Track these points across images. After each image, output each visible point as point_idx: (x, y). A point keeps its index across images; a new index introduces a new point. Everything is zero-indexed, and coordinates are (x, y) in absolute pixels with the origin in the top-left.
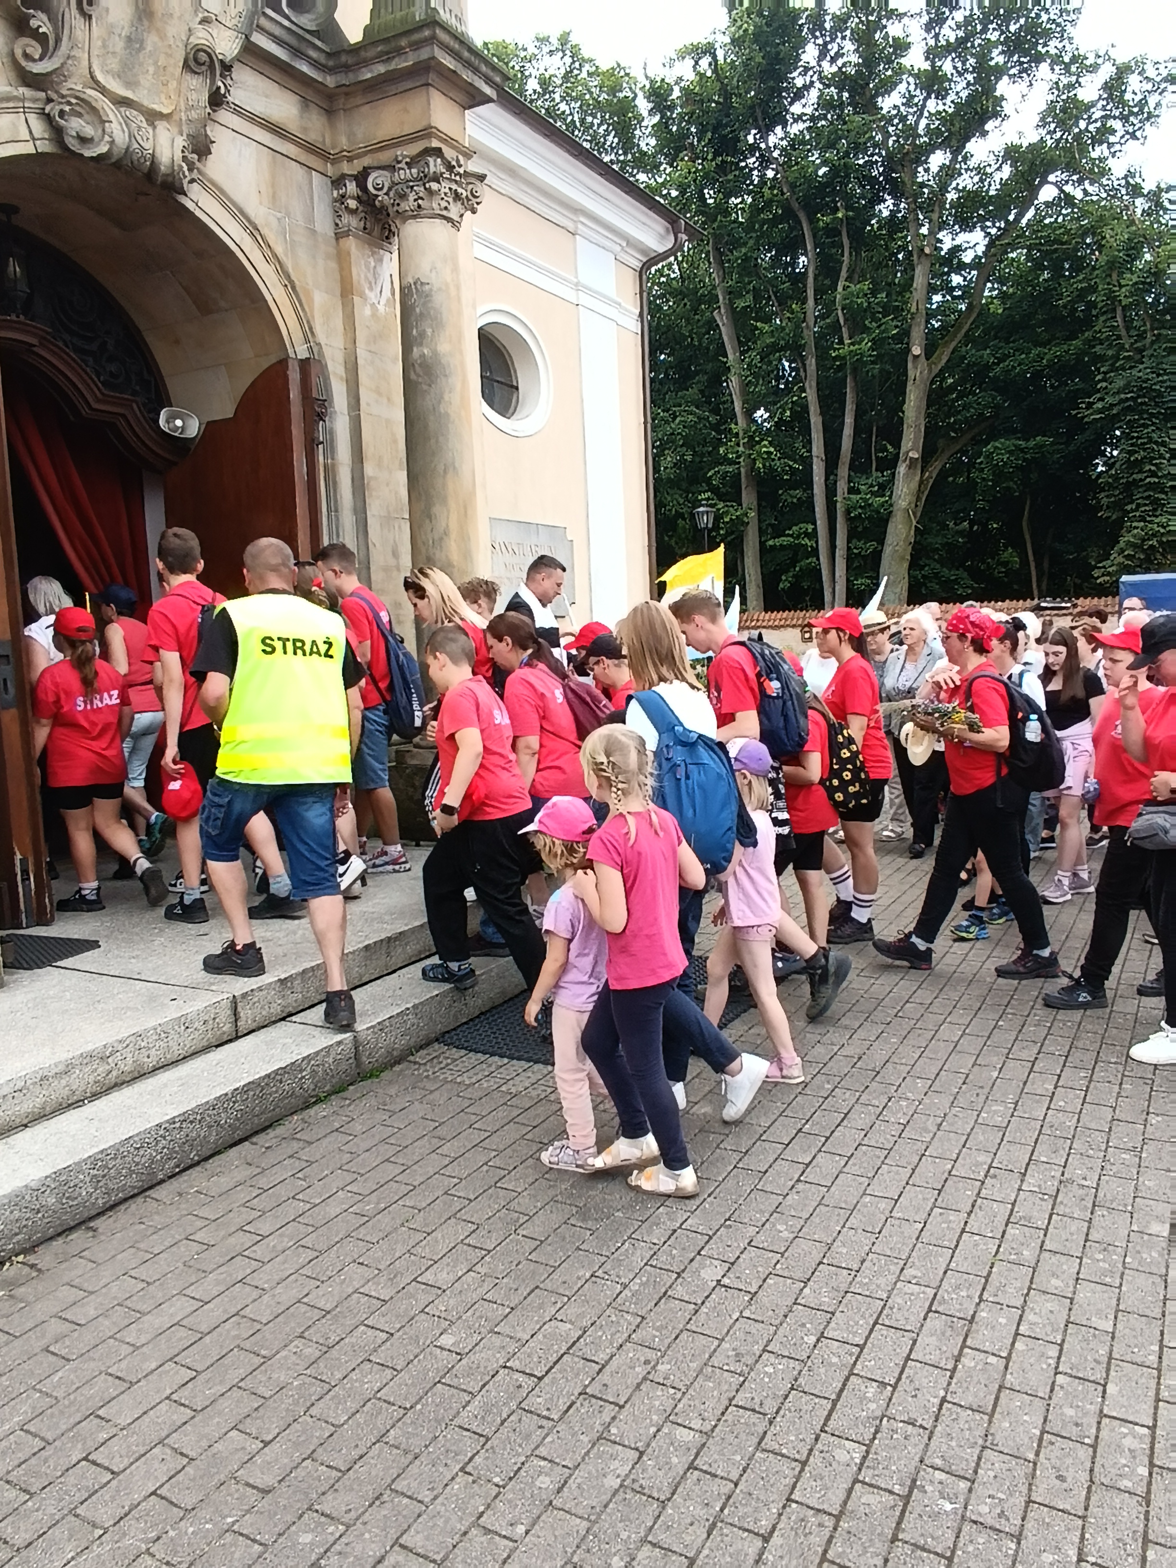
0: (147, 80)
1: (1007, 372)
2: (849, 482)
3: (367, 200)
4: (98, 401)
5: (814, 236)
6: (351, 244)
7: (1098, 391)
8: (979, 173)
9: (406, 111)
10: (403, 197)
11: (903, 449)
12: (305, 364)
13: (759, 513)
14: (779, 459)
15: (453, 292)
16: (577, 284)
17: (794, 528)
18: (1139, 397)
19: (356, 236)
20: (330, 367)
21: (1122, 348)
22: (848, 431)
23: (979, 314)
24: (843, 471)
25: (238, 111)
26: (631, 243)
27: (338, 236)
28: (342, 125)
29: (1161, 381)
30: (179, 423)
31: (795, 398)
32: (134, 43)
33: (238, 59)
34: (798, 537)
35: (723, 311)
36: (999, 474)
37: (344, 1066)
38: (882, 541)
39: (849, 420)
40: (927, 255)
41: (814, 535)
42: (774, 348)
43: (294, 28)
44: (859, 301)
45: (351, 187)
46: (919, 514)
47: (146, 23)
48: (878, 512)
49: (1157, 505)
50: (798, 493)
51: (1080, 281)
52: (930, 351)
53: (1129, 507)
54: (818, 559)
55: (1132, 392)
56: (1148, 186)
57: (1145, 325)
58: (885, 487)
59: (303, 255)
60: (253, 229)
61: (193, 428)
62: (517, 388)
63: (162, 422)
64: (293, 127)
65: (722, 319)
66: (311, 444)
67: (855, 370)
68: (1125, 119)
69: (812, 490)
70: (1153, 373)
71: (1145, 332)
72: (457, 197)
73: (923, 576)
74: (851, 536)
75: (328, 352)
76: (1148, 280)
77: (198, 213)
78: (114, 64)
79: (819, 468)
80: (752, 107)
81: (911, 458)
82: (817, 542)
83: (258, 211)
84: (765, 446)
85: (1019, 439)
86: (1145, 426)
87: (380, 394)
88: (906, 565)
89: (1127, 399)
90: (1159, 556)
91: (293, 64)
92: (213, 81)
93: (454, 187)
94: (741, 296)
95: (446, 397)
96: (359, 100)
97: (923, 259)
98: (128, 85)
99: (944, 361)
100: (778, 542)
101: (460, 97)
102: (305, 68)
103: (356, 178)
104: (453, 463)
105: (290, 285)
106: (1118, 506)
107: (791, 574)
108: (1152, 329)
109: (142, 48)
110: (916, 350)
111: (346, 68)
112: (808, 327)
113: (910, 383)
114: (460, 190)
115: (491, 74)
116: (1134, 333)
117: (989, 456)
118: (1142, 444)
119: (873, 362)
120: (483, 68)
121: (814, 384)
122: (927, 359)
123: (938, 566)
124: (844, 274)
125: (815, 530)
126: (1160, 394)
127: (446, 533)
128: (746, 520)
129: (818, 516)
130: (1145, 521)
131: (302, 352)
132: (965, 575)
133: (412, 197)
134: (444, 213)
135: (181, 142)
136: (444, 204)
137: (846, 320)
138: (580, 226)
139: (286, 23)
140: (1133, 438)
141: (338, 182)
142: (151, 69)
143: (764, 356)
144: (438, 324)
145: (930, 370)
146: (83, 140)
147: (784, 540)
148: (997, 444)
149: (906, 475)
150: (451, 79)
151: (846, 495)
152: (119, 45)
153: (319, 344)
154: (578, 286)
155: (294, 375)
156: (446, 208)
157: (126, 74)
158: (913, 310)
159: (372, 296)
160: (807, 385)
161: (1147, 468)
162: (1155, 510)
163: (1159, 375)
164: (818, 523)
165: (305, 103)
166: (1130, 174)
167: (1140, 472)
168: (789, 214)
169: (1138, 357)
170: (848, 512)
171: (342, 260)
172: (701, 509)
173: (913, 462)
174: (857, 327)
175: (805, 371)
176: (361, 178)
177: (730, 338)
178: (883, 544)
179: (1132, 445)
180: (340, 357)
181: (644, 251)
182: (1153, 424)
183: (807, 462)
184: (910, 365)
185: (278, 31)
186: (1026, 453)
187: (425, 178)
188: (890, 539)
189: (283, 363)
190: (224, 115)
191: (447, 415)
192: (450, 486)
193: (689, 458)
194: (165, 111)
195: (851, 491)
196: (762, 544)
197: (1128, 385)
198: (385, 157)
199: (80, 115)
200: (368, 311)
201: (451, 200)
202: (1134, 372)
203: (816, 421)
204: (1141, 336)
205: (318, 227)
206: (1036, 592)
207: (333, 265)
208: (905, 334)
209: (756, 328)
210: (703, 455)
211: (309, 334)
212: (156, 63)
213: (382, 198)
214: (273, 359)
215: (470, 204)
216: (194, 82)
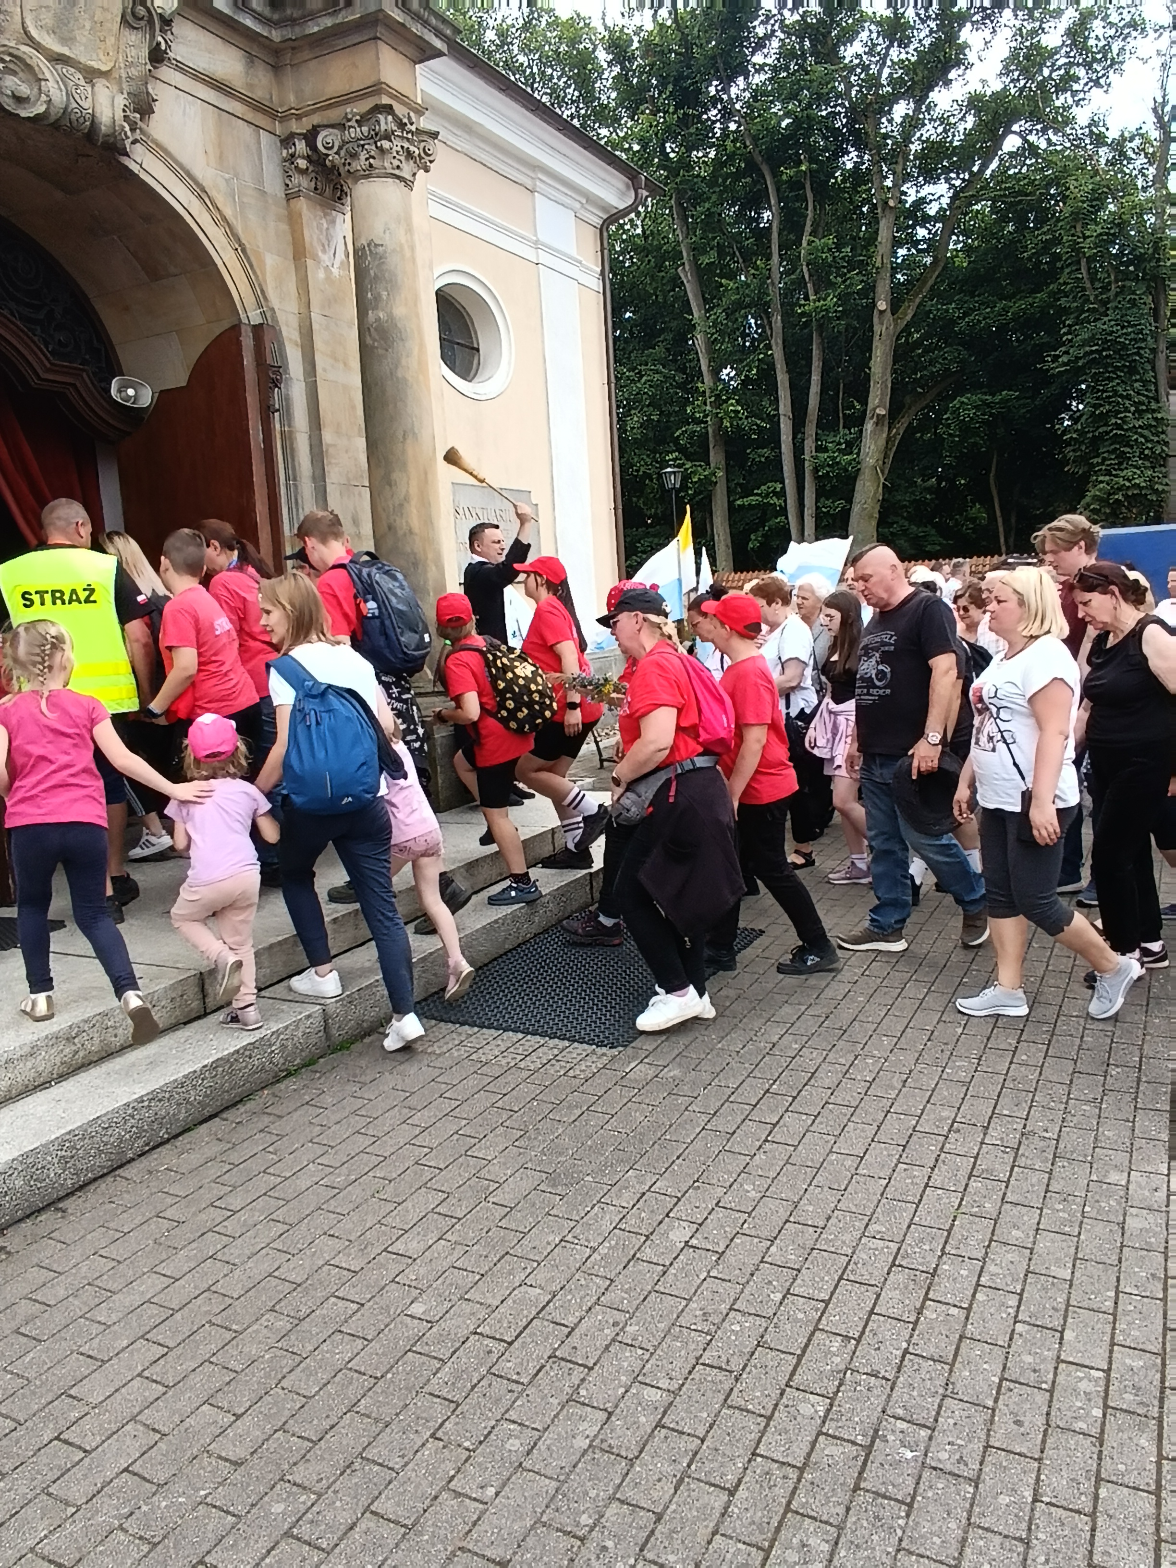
0: (82, 36)
1: (971, 326)
2: (817, 440)
3: (317, 159)
4: (48, 370)
5: (778, 190)
6: (302, 205)
7: (1064, 344)
8: (942, 123)
9: (354, 65)
10: (354, 156)
11: (870, 406)
12: (258, 330)
13: (727, 472)
14: (747, 418)
15: (408, 254)
16: (536, 242)
17: (763, 488)
18: (1104, 350)
19: (307, 197)
20: (284, 334)
21: (1087, 301)
22: (815, 389)
23: (945, 268)
24: (811, 429)
25: (181, 68)
26: (591, 199)
27: (289, 197)
28: (289, 80)
29: (1126, 334)
30: (131, 392)
31: (762, 356)
33: (178, 13)
34: (767, 496)
35: (687, 267)
36: (965, 429)
37: (313, 1039)
38: (850, 501)
39: (815, 378)
40: (891, 208)
41: (782, 494)
42: (739, 305)
44: (824, 256)
45: (301, 146)
46: (886, 472)
48: (846, 470)
49: (1123, 458)
50: (766, 452)
51: (1044, 233)
52: (895, 306)
53: (1095, 461)
54: (787, 518)
55: (1097, 344)
56: (1112, 135)
57: (1109, 276)
58: (853, 445)
59: (252, 216)
60: (201, 192)
61: (146, 398)
62: (478, 350)
63: (113, 392)
64: (239, 84)
65: (686, 276)
66: (267, 411)
67: (821, 327)
68: (1088, 66)
69: (780, 448)
70: (1117, 325)
71: (1109, 283)
72: (409, 155)
73: (892, 533)
74: (820, 494)
75: (281, 317)
76: (1112, 231)
77: (143, 176)
78: (48, 19)
79: (786, 425)
80: (713, 58)
81: (878, 415)
82: (785, 501)
83: (205, 173)
84: (732, 405)
85: (985, 394)
86: (1110, 379)
87: (336, 359)
88: (874, 523)
89: (1092, 352)
90: (1124, 510)
91: (236, 17)
92: (153, 36)
93: (406, 145)
94: (705, 252)
95: (404, 362)
96: (306, 54)
97: (887, 212)
98: (65, 41)
99: (909, 318)
100: (746, 501)
101: (411, 51)
102: (249, 22)
103: (305, 136)
104: (413, 429)
105: (241, 249)
106: (1083, 460)
107: (760, 534)
108: (1117, 281)
110: (882, 305)
111: (293, 22)
112: (773, 283)
113: (876, 337)
114: (412, 148)
115: (441, 26)
116: (1098, 285)
117: (956, 411)
118: (1109, 397)
119: (838, 318)
120: (433, 21)
121: (780, 341)
122: (893, 314)
123: (906, 523)
124: (808, 228)
125: (783, 488)
126: (1124, 347)
127: (407, 499)
128: (713, 479)
129: (786, 475)
130: (1111, 475)
131: (255, 318)
132: (933, 532)
133: (363, 156)
134: (397, 172)
135: (121, 101)
136: (396, 163)
137: (810, 275)
138: (538, 183)
140: (1099, 391)
141: (287, 141)
142: (87, 25)
143: (730, 313)
144: (393, 285)
145: (896, 325)
146: (20, 100)
147: (752, 500)
148: (963, 399)
149: (873, 432)
150: (399, 31)
151: (814, 454)
153: (273, 310)
154: (537, 245)
155: (247, 341)
156: (398, 167)
157: (61, 29)
158: (878, 264)
159: (325, 258)
160: (773, 342)
161: (1113, 421)
162: (1120, 464)
163: (1123, 327)
164: (787, 481)
165: (251, 59)
166: (1093, 123)
167: (1106, 425)
168: (752, 167)
169: (1102, 310)
170: (816, 470)
171: (294, 222)
172: (669, 470)
173: (880, 419)
174: (822, 283)
175: (771, 329)
176: (310, 137)
177: (695, 295)
178: (851, 502)
179: (1098, 398)
180: (294, 321)
181: (604, 209)
182: (1118, 377)
183: (774, 420)
184: (876, 320)
186: (992, 408)
187: (375, 136)
188: (858, 497)
189: (236, 329)
190: (166, 72)
191: (405, 380)
192: (410, 451)
193: (655, 418)
194: (104, 68)
195: (819, 449)
196: (730, 504)
197: (1093, 338)
198: (334, 115)
199: (14, 73)
200: (321, 275)
201: (402, 158)
202: (1099, 324)
203: (782, 378)
204: (1106, 288)
205: (268, 188)
206: (1004, 549)
207: (284, 227)
208: (870, 289)
209: (722, 285)
210: (669, 415)
211: (261, 298)
212: (92, 18)
213: (332, 157)
214: (226, 325)
215: (423, 162)
216: (133, 37)
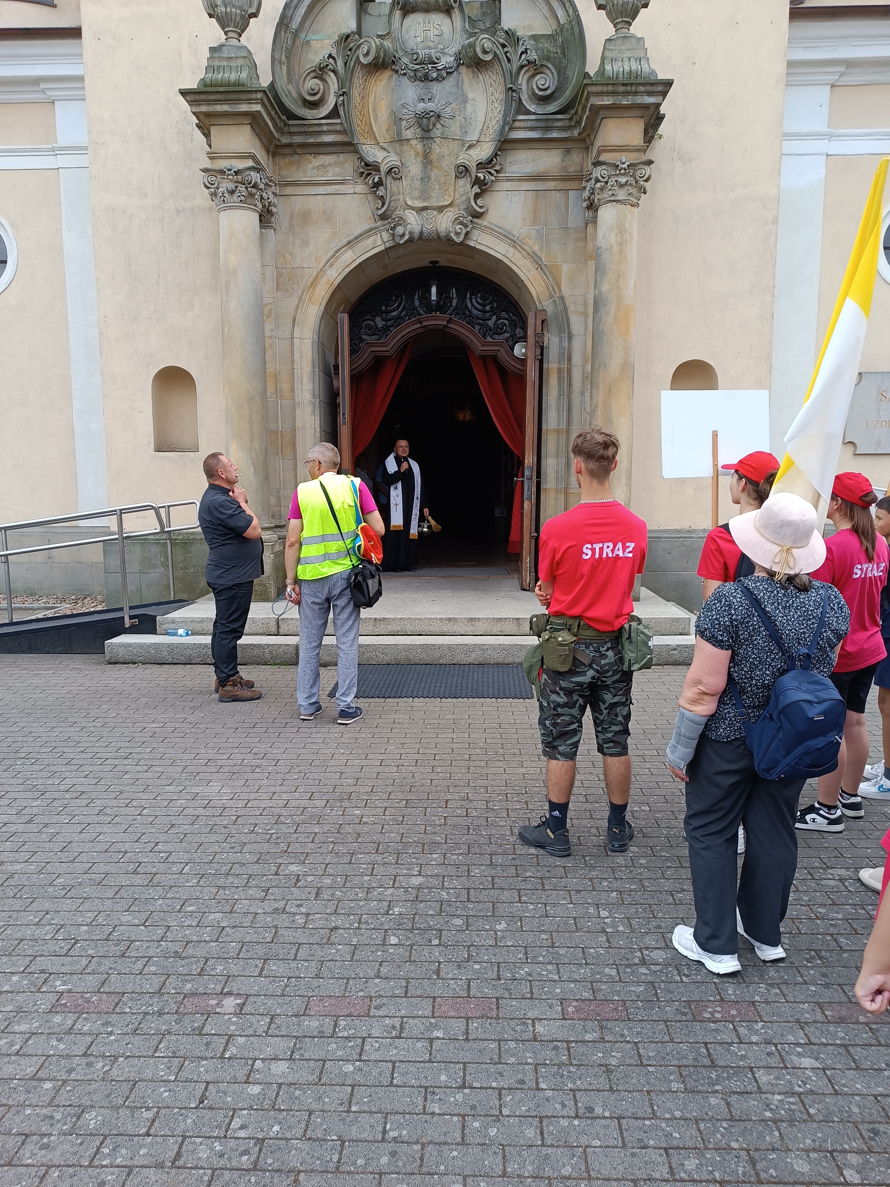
0: (434, 194)
6: (589, 228)
10: (595, 195)
20: (572, 308)
25: (509, 179)
27: (587, 225)
30: (523, 350)
32: (425, 179)
33: (496, 154)
43: (539, 117)
47: (429, 167)
59: (555, 246)
60: (514, 242)
63: (515, 351)
66: (536, 359)
75: (571, 300)
77: (478, 247)
78: (416, 194)
83: (522, 230)
91: (545, 136)
98: (425, 200)
101: (635, 112)
102: (555, 135)
105: (540, 267)
109: (430, 179)
131: (547, 305)
139: (533, 117)
142: (437, 187)
146: (401, 236)
150: (616, 107)
152: (418, 184)
153: (562, 296)
157: (424, 195)
165: (567, 150)
180: (581, 300)
185: (529, 124)
190: (497, 187)
194: (446, 203)
199: (401, 225)
205: (571, 225)
207: (580, 244)
211: (556, 290)
212: (439, 183)
216: (461, 182)
